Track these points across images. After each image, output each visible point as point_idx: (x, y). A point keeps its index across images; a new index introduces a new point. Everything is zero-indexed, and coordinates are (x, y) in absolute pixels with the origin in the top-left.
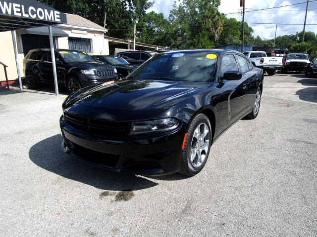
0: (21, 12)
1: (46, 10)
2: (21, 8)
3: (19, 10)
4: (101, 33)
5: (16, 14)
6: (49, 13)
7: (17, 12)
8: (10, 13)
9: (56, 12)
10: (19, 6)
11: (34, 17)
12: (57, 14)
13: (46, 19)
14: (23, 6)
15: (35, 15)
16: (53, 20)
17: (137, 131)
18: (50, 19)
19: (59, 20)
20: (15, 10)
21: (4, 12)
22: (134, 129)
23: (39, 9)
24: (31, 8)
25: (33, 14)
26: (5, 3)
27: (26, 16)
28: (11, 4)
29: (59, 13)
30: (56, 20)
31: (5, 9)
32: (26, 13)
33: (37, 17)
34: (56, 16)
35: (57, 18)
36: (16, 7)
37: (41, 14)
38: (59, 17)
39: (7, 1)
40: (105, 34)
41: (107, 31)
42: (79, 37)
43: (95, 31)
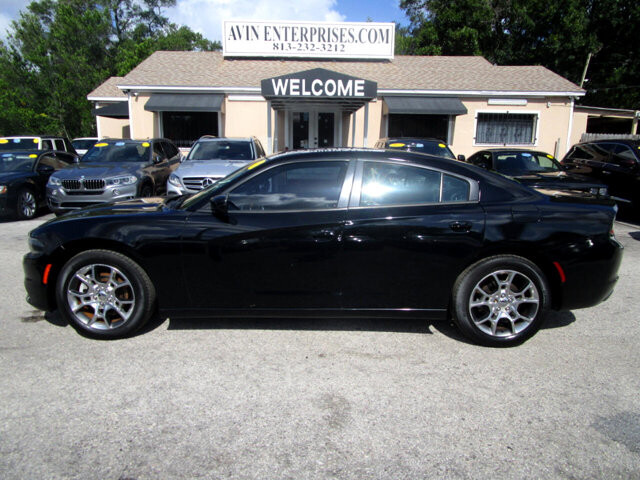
0: (300, 90)
2: (300, 85)
3: (297, 87)
4: (566, 99)
5: (292, 93)
6: (345, 86)
8: (284, 93)
9: (359, 82)
10: (298, 81)
11: (318, 94)
14: (304, 81)
15: (321, 91)
16: (351, 94)
19: (362, 94)
20: (292, 87)
21: (277, 93)
23: (329, 82)
24: (316, 81)
25: (317, 90)
26: (280, 81)
27: (306, 94)
28: (287, 81)
29: (363, 82)
30: (357, 94)
31: (279, 89)
32: (306, 90)
33: (324, 93)
34: (357, 88)
35: (359, 91)
36: (294, 84)
37: (330, 88)
38: (362, 88)
39: (283, 78)
40: (576, 102)
41: (583, 94)
42: (505, 111)
43: (546, 97)
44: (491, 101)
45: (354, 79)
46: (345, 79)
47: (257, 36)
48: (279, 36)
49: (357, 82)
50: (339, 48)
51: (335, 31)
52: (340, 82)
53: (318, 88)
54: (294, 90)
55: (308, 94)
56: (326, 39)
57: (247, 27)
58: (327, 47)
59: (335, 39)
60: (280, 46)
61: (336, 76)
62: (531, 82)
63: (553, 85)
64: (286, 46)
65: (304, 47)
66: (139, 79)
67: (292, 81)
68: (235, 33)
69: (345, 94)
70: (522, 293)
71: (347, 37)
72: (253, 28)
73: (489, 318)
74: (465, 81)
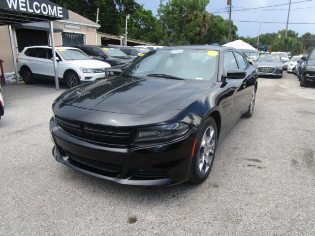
0: (26, 7)
1: (49, 6)
2: (26, 3)
3: (24, 5)
4: (93, 28)
5: (21, 9)
6: (52, 9)
7: (22, 7)
8: (15, 8)
9: (59, 8)
11: (38, 12)
12: (60, 10)
13: (50, 14)
14: (28, 1)
15: (39, 10)
16: (56, 15)
17: (142, 137)
18: (53, 15)
19: (62, 16)
20: (21, 5)
21: (10, 7)
22: (140, 136)
23: (43, 5)
24: (35, 3)
25: (37, 10)
27: (31, 11)
30: (59, 16)
31: (11, 4)
33: (41, 12)
34: (59, 12)
35: (60, 14)
36: (22, 2)
37: (44, 9)
38: (61, 12)
40: (97, 30)
41: (100, 27)
42: (72, 32)
43: (88, 26)
44: (67, 26)
45: (57, 6)
46: (52, 5)
53: (37, 8)
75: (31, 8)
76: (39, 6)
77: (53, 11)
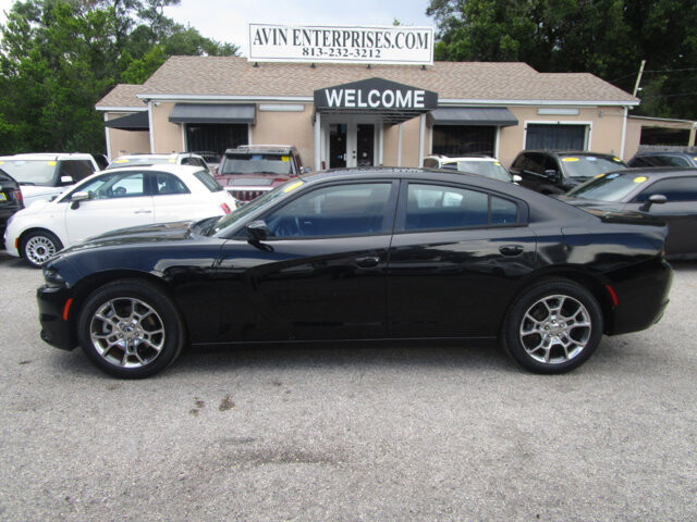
0: (356, 101)
2: (356, 95)
3: (353, 98)
4: (619, 109)
5: (347, 105)
6: (404, 97)
8: (338, 104)
10: (353, 92)
11: (375, 105)
13: (397, 105)
14: (360, 92)
15: (378, 103)
16: (410, 106)
19: (422, 106)
20: (347, 98)
21: (330, 104)
23: (387, 92)
24: (373, 92)
25: (374, 101)
26: (334, 92)
27: (361, 105)
28: (341, 91)
29: (423, 93)
30: (416, 105)
31: (333, 99)
32: (363, 102)
33: (381, 104)
34: (416, 99)
35: (419, 102)
36: (350, 95)
37: (388, 99)
38: (422, 99)
39: (338, 89)
40: (630, 112)
41: (637, 104)
42: (555, 122)
43: (599, 106)
44: (541, 111)
45: (413, 89)
46: (404, 89)
47: (285, 40)
48: (309, 41)
49: (417, 93)
50: (375, 53)
51: (370, 35)
52: (399, 93)
53: (375, 99)
54: (350, 101)
55: (365, 105)
56: (360, 44)
57: (275, 31)
58: (362, 53)
59: (370, 44)
60: (310, 52)
61: (394, 87)
62: (581, 91)
63: (605, 94)
64: (317, 51)
65: (336, 52)
66: (159, 87)
67: (347, 92)
68: (261, 37)
69: (404, 105)
70: (573, 317)
71: (382, 41)
72: (281, 31)
73: (541, 346)
74: (513, 90)
75: (365, 100)
76: (378, 94)
77: (404, 98)
